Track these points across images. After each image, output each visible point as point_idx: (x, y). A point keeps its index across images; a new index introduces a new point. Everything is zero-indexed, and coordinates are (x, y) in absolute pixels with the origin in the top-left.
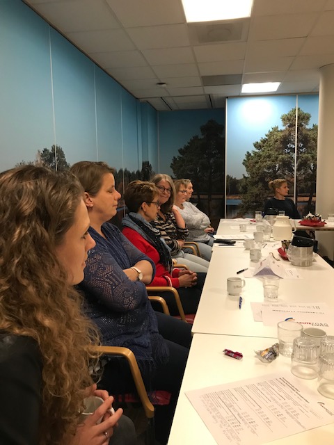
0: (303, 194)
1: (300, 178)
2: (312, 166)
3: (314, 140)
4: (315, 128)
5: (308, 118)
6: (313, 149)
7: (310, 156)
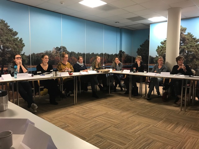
2: (187, 52)
3: (188, 39)
4: (189, 34)
5: (185, 30)
6: (188, 44)
7: (185, 47)
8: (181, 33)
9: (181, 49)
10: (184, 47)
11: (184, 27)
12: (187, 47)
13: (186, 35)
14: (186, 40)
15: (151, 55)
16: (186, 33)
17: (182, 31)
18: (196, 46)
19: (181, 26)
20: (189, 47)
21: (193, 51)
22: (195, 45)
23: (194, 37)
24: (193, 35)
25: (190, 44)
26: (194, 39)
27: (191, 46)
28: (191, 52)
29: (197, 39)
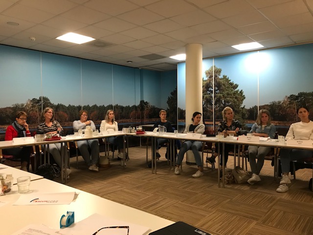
0: (218, 120)
1: (216, 109)
2: (223, 102)
3: (224, 85)
4: (225, 77)
5: (220, 72)
6: (224, 91)
7: (221, 95)
8: (216, 76)
9: (216, 98)
10: (219, 95)
11: (218, 68)
12: (223, 95)
13: (221, 79)
14: (221, 86)
15: (180, 107)
16: (221, 77)
17: (217, 73)
18: (234, 94)
19: (215, 66)
20: (226, 96)
21: (231, 101)
22: (233, 92)
23: (231, 81)
24: (230, 79)
25: (226, 92)
26: (232, 84)
27: (228, 94)
28: (228, 102)
29: (235, 84)
